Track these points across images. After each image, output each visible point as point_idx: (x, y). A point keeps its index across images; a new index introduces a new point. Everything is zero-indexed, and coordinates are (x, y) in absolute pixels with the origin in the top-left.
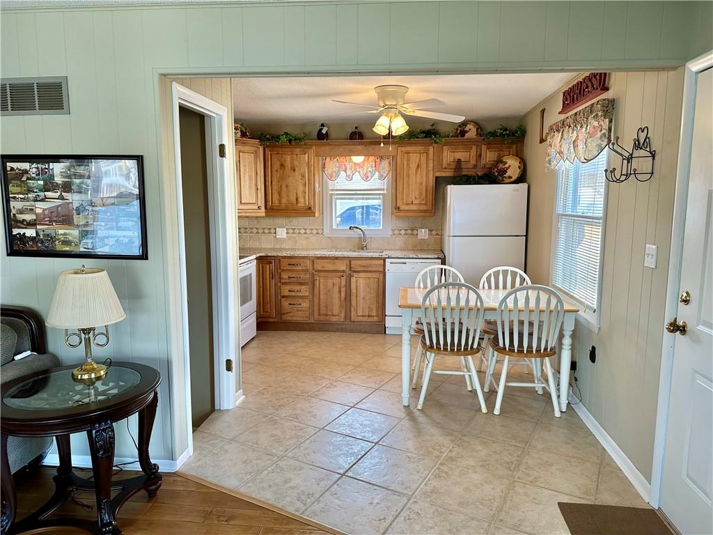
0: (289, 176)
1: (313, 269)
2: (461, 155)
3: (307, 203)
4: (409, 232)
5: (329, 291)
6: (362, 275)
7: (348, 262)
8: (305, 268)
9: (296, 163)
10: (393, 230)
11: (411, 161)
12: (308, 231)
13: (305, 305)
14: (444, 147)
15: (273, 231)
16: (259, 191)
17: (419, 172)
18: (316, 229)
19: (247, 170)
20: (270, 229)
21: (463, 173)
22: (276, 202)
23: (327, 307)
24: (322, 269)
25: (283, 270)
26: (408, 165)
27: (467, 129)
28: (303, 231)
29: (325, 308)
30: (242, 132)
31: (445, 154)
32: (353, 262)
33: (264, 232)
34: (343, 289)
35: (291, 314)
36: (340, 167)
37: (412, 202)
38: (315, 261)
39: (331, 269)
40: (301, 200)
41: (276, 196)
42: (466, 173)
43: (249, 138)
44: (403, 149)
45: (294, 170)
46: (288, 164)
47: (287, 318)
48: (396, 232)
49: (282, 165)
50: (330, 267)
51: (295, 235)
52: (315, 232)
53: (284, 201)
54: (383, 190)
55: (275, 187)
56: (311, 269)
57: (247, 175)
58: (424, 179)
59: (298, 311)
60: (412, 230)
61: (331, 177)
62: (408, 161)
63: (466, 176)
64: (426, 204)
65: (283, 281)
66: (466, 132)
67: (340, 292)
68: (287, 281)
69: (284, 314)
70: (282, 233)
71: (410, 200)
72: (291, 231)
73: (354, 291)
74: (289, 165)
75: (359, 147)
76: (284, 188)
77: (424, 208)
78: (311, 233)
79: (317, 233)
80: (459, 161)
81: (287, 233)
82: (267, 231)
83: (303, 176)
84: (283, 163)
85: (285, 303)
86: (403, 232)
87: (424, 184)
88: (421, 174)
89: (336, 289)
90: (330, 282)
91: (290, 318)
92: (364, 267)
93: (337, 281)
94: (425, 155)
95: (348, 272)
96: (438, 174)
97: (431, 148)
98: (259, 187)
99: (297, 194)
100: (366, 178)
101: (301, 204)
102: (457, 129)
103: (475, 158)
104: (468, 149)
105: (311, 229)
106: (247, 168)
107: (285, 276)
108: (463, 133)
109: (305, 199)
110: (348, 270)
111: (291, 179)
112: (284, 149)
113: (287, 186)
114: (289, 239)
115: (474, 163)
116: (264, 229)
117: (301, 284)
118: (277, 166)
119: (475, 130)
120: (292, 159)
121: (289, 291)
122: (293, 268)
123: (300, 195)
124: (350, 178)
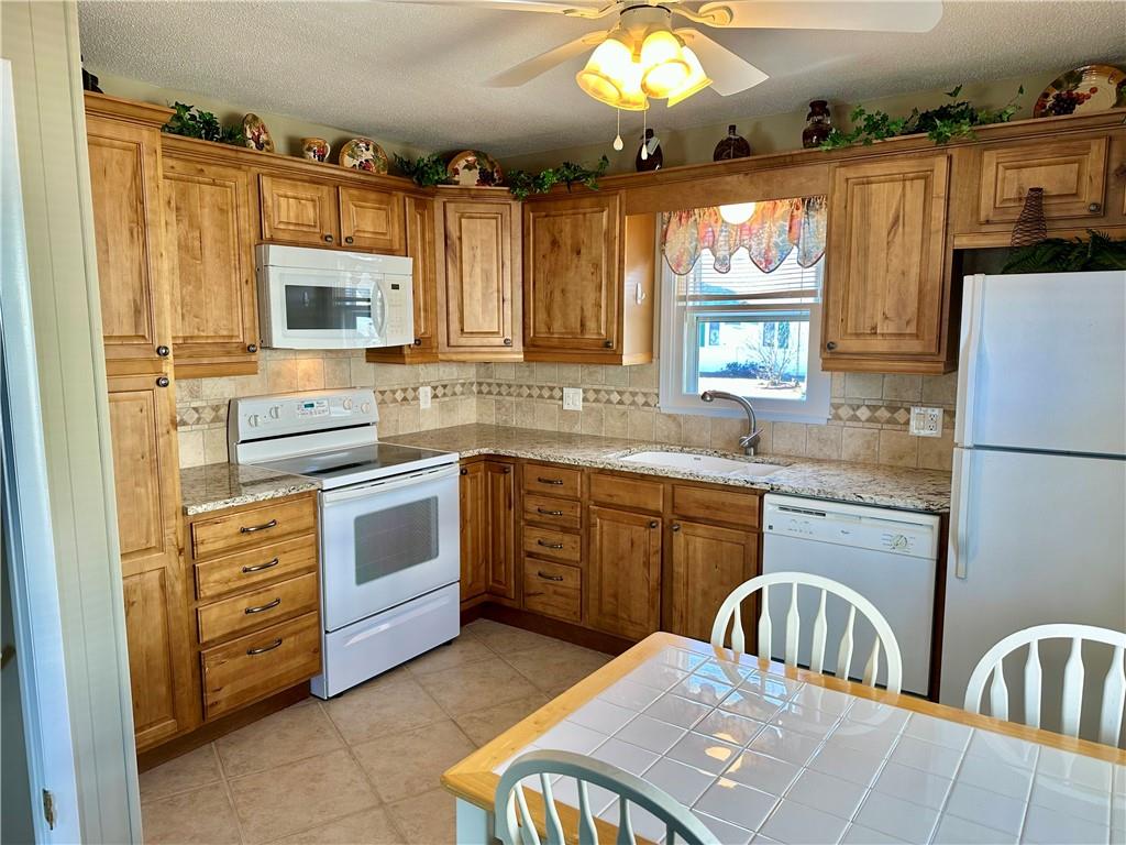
0: (567, 269)
1: (590, 499)
2: (1046, 176)
3: (603, 332)
4: (883, 414)
5: (622, 558)
6: (701, 529)
7: (669, 488)
8: (570, 493)
9: (583, 235)
10: (836, 407)
11: (874, 206)
12: (627, 398)
13: (571, 581)
14: (986, 153)
15: (557, 393)
16: (508, 305)
17: (898, 239)
18: (645, 394)
19: (479, 258)
20: (552, 389)
21: (1052, 235)
22: (542, 328)
23: (615, 596)
24: (608, 500)
25: (529, 493)
26: (865, 217)
27: (1083, 88)
28: (615, 397)
29: (612, 600)
30: (482, 172)
31: (989, 174)
32: (678, 490)
33: (541, 396)
34: (656, 559)
35: (543, 599)
36: (701, 239)
37: (874, 328)
38: (592, 476)
39: (627, 502)
40: (591, 325)
41: (542, 316)
42: (1064, 235)
43: (496, 185)
44: (852, 173)
45: (579, 253)
46: (567, 240)
47: (536, 605)
48: (845, 412)
49: (555, 243)
50: (626, 498)
51: (601, 405)
52: (640, 400)
53: (557, 326)
54: (812, 293)
55: (541, 295)
56: (586, 496)
57: (478, 270)
58: (916, 258)
59: (555, 593)
60: (893, 409)
61: (678, 265)
62: (865, 205)
63: (1059, 242)
64: (917, 336)
65: (528, 517)
66: (1080, 99)
67: (647, 564)
68: (537, 518)
69: (530, 595)
70: (574, 399)
71: (868, 324)
72: (592, 396)
73: (680, 569)
74: (569, 242)
75: (728, 179)
76: (557, 295)
77: (915, 346)
78: (633, 403)
79: (646, 404)
80: (1037, 195)
81: (585, 400)
82: (546, 393)
83: (597, 266)
84: (557, 235)
85: (532, 569)
86: (863, 413)
87: (914, 272)
88: (903, 246)
89: (639, 557)
90: (625, 534)
91: (540, 608)
92: (708, 508)
93: (640, 533)
94: (920, 184)
95: (668, 515)
96: (963, 242)
97: (941, 164)
98: (508, 296)
99: (582, 309)
100: (766, 264)
101: (591, 335)
102: (1046, 95)
103: (1099, 181)
104: (1075, 155)
105: (634, 394)
106: (478, 252)
107: (532, 505)
108: (1067, 104)
109: (598, 321)
110: (669, 511)
111: (571, 274)
112: (560, 204)
113: (563, 291)
114: (588, 412)
115: (1097, 197)
116: (541, 388)
117: (565, 530)
118: (545, 245)
119: (1114, 87)
120: (575, 226)
121: (540, 543)
122: (547, 488)
123: (589, 312)
124: (723, 265)
